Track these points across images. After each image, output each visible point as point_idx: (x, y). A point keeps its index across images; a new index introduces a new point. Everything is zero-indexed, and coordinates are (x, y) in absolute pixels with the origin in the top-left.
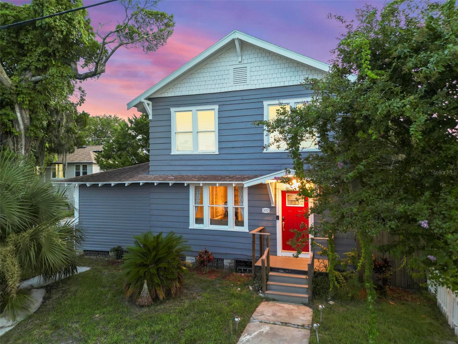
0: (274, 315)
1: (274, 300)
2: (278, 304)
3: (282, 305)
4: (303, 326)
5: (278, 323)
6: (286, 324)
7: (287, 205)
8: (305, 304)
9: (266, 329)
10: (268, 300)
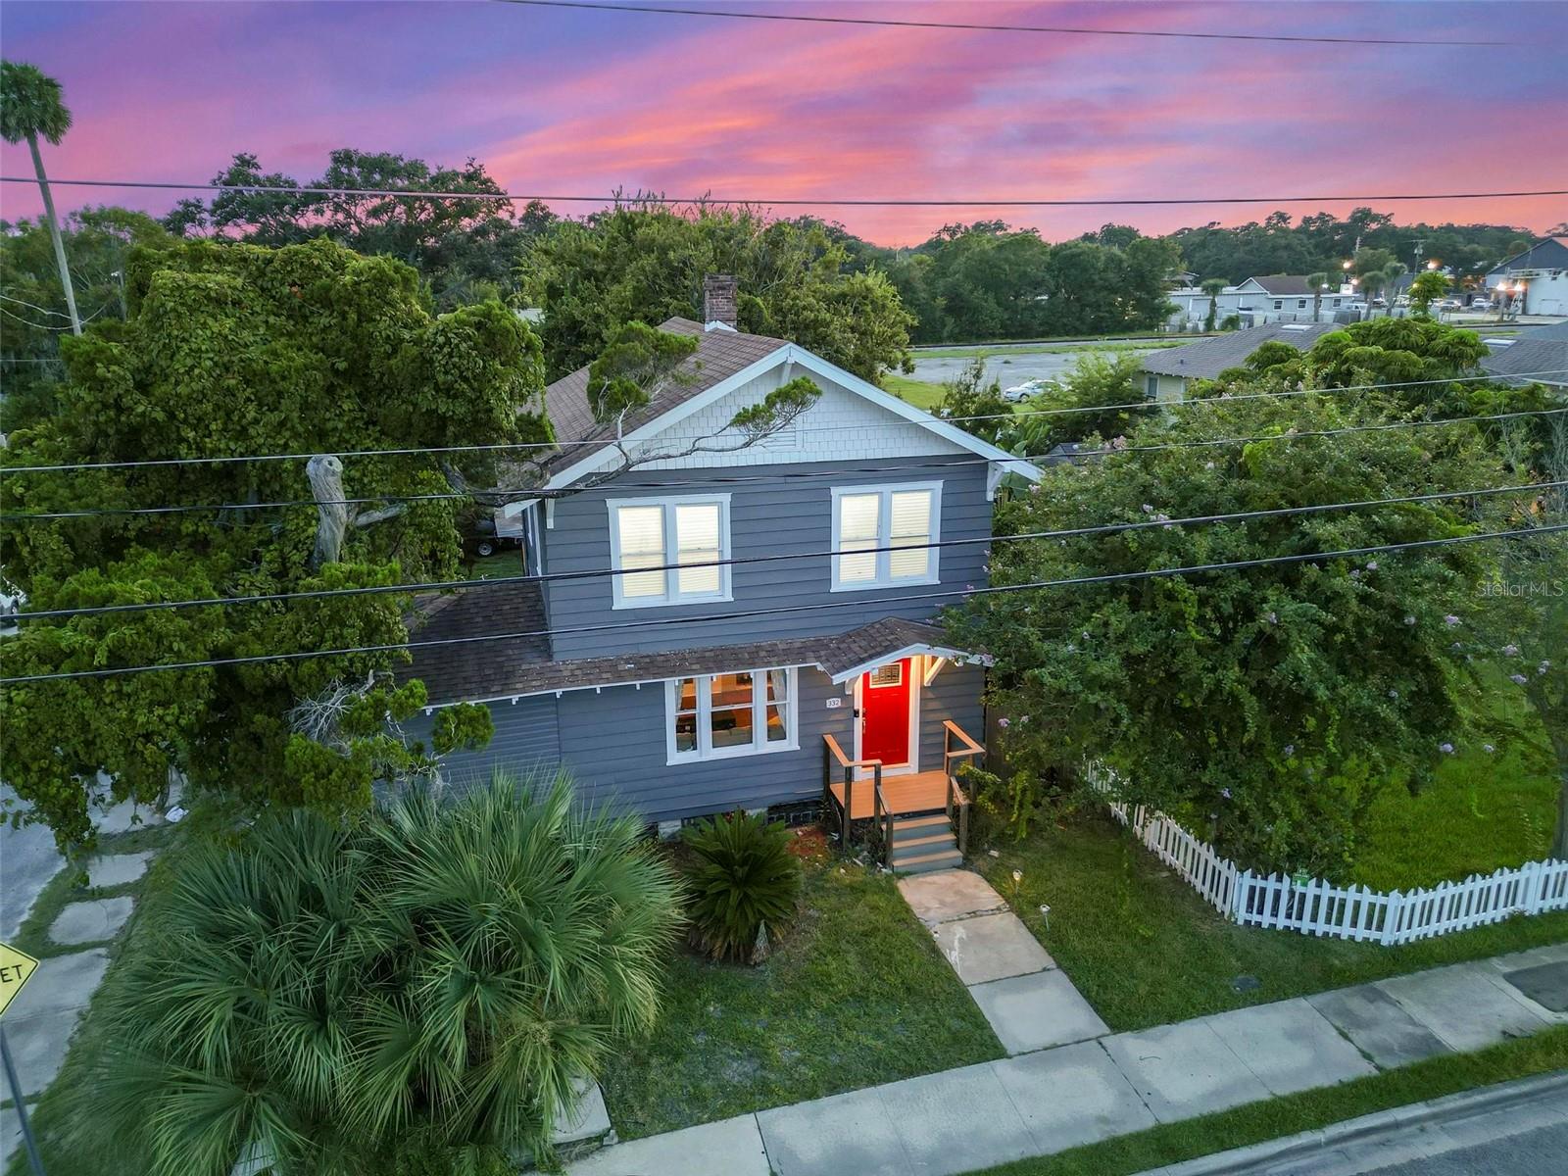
0: (943, 904)
1: (909, 874)
2: (921, 879)
3: (929, 879)
4: (998, 909)
5: (964, 916)
6: (974, 914)
7: (871, 687)
8: (958, 867)
9: (959, 931)
10: (901, 876)
